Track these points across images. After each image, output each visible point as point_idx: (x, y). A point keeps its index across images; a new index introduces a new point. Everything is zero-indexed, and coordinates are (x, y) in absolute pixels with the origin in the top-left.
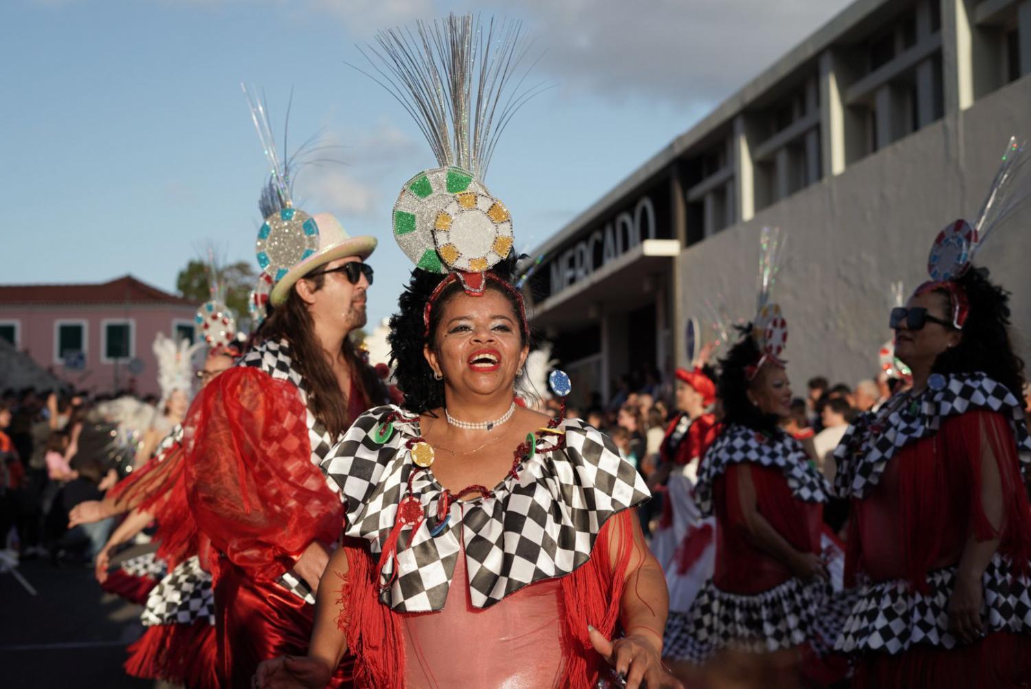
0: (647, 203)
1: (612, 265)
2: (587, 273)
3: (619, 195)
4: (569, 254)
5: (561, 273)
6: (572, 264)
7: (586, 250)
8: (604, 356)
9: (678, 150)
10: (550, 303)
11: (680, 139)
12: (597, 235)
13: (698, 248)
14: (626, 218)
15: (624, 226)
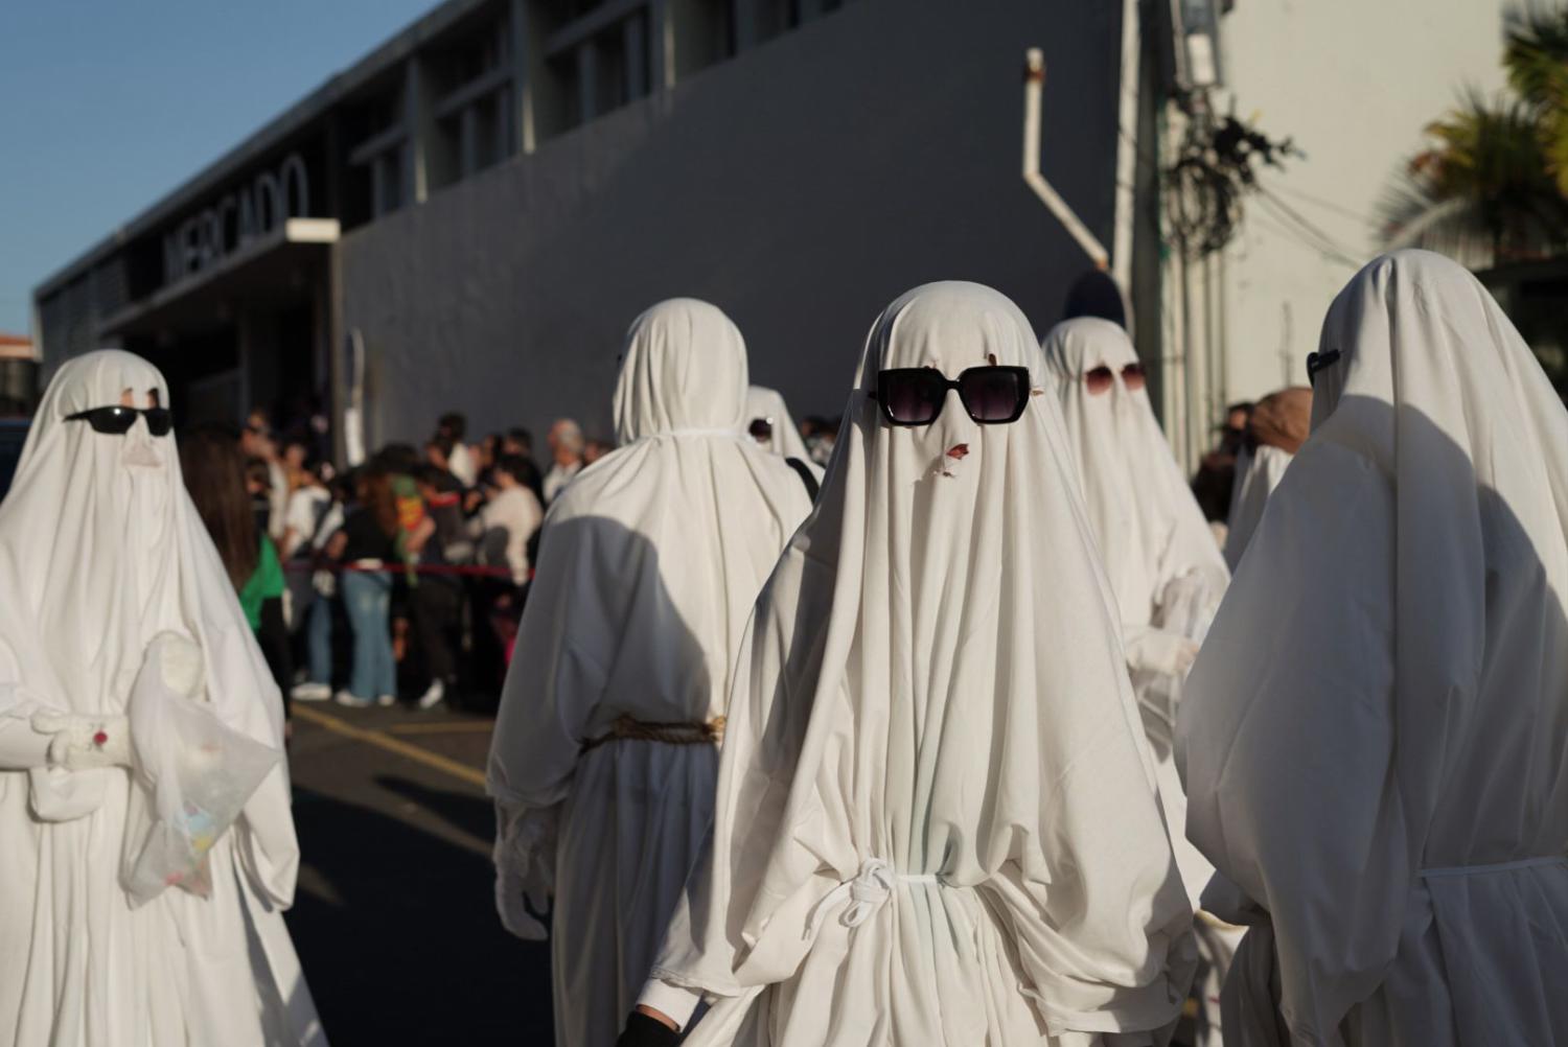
0: (296, 162)
1: (251, 246)
2: (215, 254)
3: (258, 147)
4: (189, 225)
5: (178, 253)
6: (194, 239)
7: (213, 219)
8: (242, 373)
9: (335, 95)
10: (161, 297)
11: (336, 81)
12: (228, 201)
13: (361, 234)
14: (267, 179)
15: (266, 192)
